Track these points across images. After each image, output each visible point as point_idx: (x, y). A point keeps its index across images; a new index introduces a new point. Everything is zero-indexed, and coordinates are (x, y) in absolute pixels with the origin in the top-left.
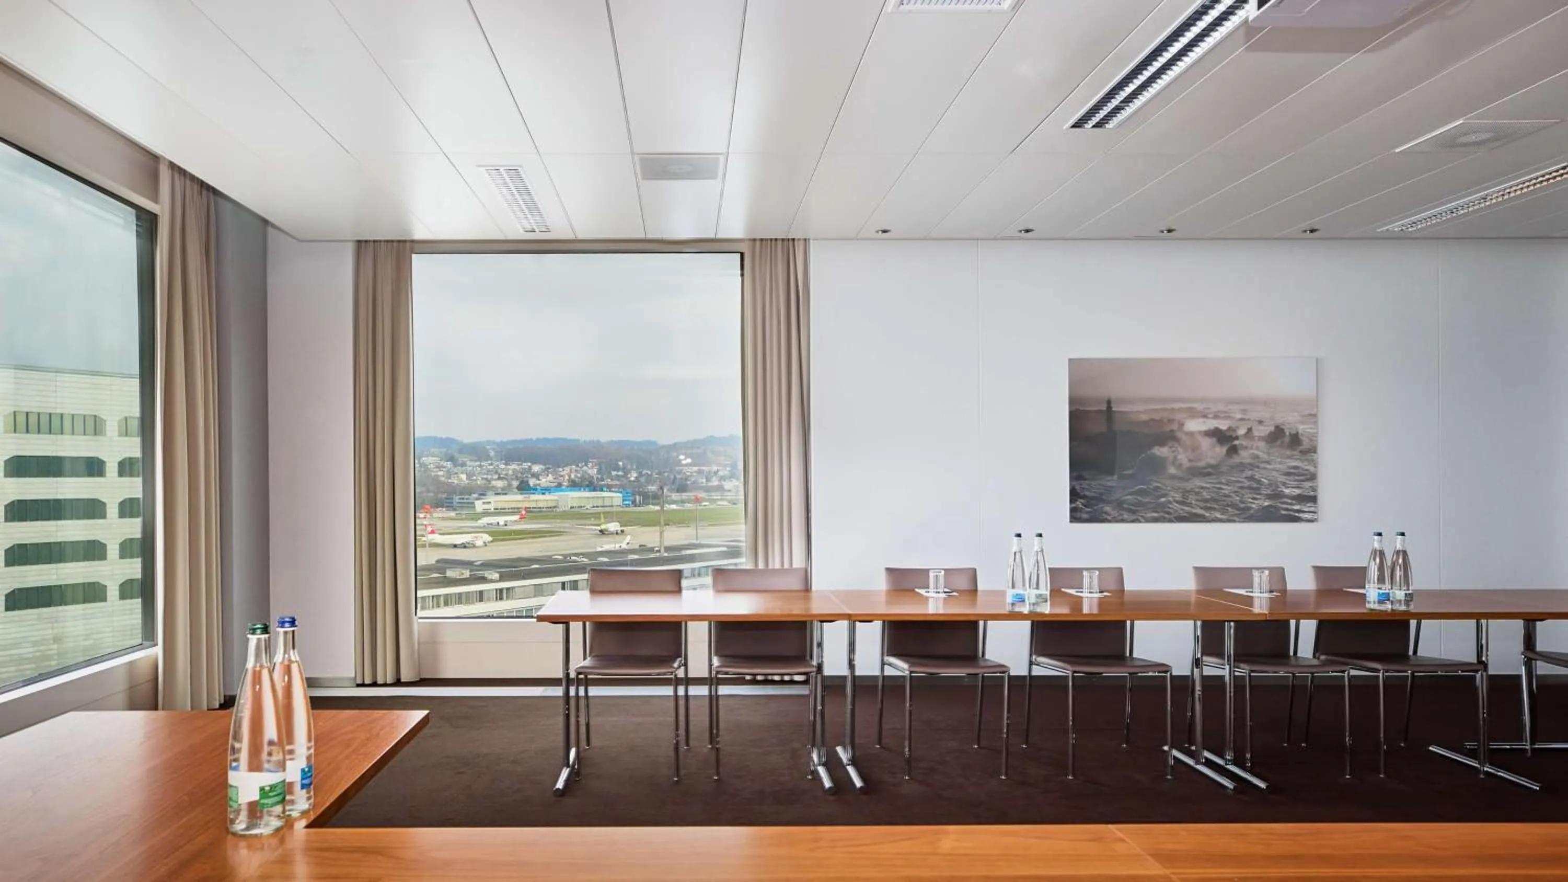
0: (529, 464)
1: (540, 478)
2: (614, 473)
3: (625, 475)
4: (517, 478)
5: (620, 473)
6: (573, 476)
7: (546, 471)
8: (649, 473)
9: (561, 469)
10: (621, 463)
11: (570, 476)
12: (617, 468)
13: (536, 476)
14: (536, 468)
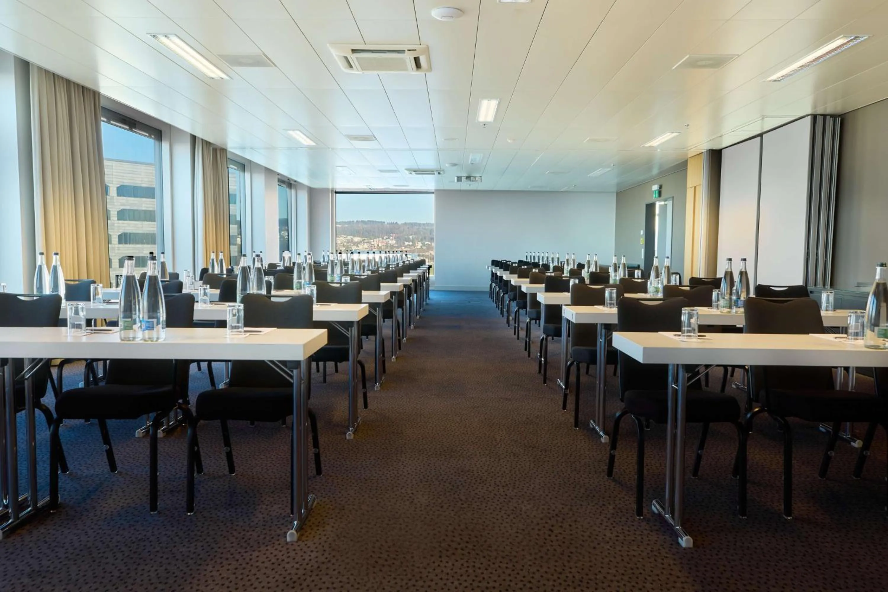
0: (352, 237)
1: (359, 245)
2: (406, 243)
3: (414, 245)
4: (344, 246)
5: (411, 243)
6: (380, 245)
7: (363, 242)
8: (429, 243)
9: (372, 241)
10: (411, 237)
11: (378, 245)
12: (408, 240)
13: (357, 244)
14: (356, 239)
